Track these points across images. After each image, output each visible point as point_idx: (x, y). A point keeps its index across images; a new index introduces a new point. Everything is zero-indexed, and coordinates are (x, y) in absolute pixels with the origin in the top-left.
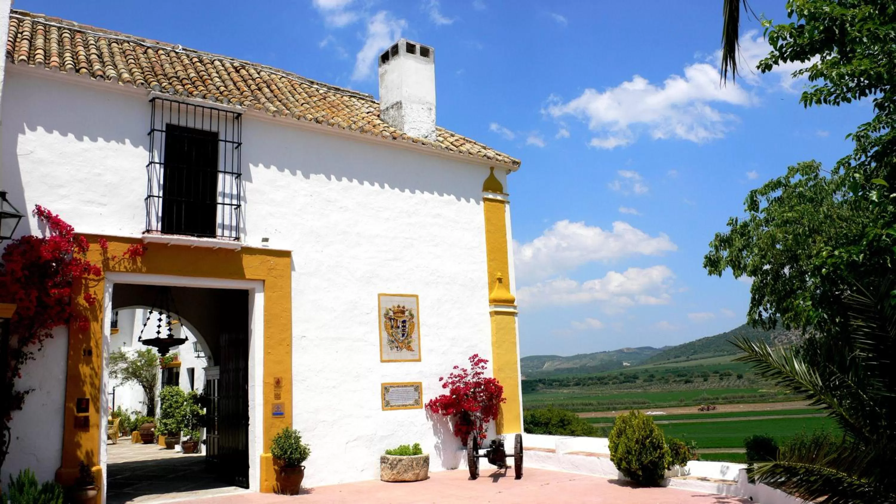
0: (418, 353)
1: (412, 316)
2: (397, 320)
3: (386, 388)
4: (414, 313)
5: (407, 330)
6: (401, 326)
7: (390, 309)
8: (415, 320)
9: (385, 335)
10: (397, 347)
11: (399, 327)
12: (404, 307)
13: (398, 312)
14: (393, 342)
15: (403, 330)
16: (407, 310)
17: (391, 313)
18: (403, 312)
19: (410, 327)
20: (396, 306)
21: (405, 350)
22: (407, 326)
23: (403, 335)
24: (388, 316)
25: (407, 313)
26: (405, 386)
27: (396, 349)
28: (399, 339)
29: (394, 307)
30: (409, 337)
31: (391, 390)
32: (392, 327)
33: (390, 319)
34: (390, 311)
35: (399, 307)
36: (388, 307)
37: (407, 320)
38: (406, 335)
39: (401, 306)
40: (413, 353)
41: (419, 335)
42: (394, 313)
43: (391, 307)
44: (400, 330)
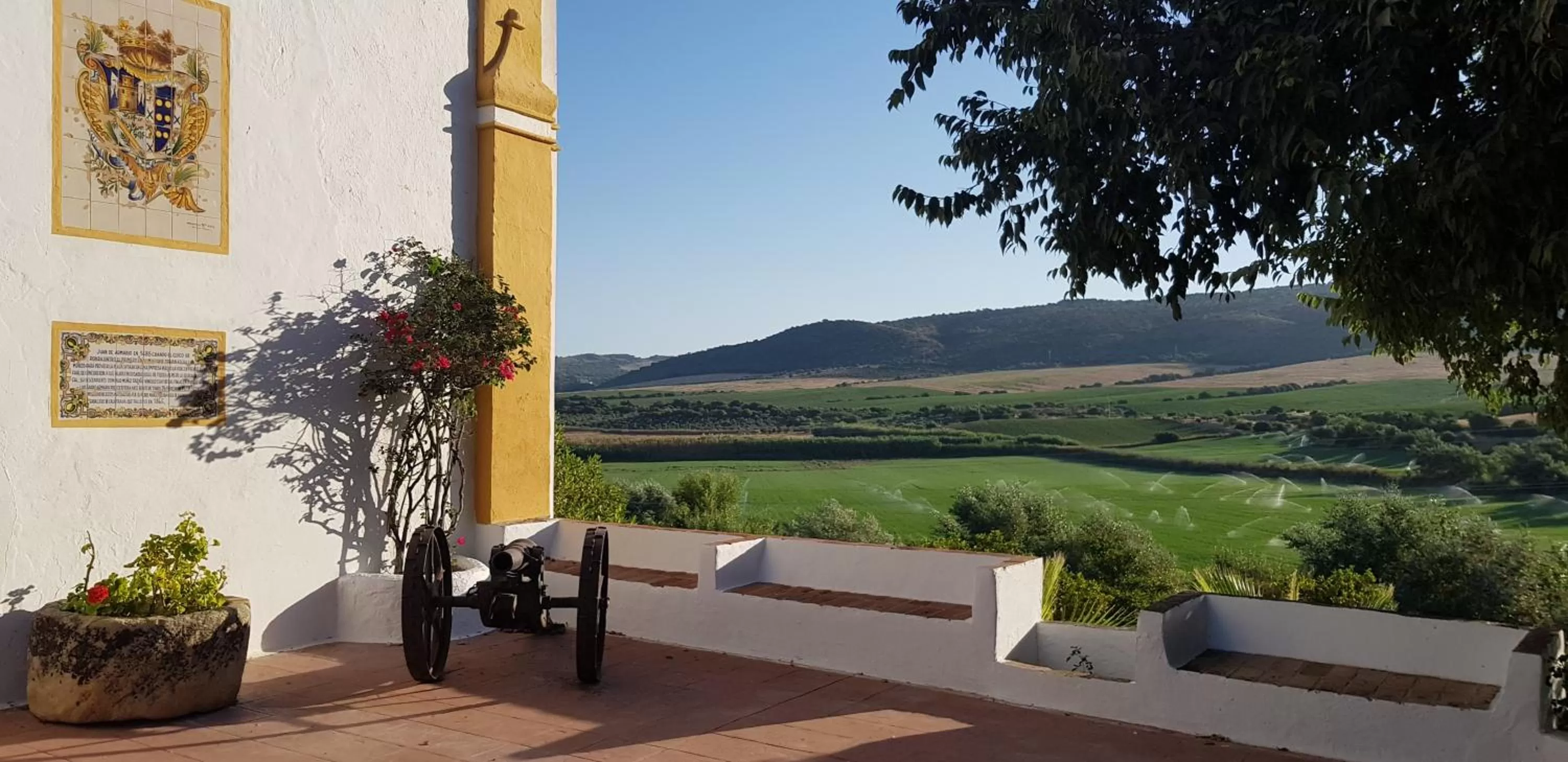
0: (218, 223)
1: (201, 78)
2: (136, 80)
3: (70, 340)
4: (212, 69)
5: (176, 126)
6: (150, 107)
7: (109, 32)
8: (211, 95)
9: (78, 127)
10: (131, 187)
11: (141, 109)
12: (167, 37)
13: (141, 50)
14: (113, 161)
15: (161, 126)
16: (181, 52)
17: (110, 48)
18: (164, 56)
19: (191, 119)
20: (135, 24)
21: (162, 202)
22: (178, 112)
23: (160, 144)
24: (93, 55)
25: (179, 63)
26: (159, 340)
27: (127, 191)
28: (142, 155)
29: (123, 25)
30: (182, 156)
31: (95, 348)
32: (113, 102)
33: (107, 71)
34: (105, 37)
35: (145, 29)
36: (99, 21)
37: (180, 88)
38: (170, 145)
39: (158, 28)
40: (201, 217)
41: (225, 154)
42: (124, 50)
43: (112, 23)
44: (147, 122)
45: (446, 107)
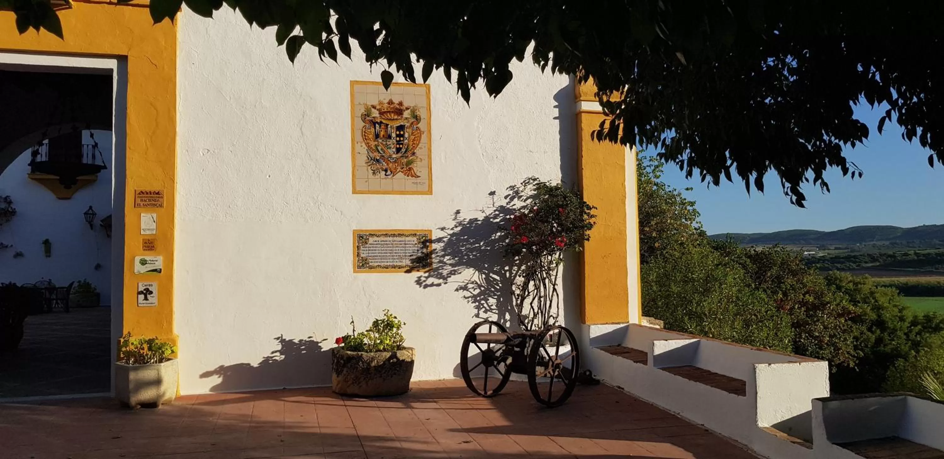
0: (427, 182)
1: (417, 119)
2: (387, 125)
3: (361, 237)
4: (422, 113)
5: (406, 141)
6: (394, 135)
7: (374, 107)
8: (422, 125)
9: (363, 149)
10: (386, 171)
11: (390, 137)
12: (401, 104)
13: (389, 112)
14: (378, 161)
15: (398, 142)
16: (407, 109)
17: (375, 114)
18: (399, 112)
19: (413, 137)
20: (386, 101)
21: (400, 175)
22: (406, 135)
23: (398, 150)
24: (368, 118)
25: (406, 114)
26: (400, 235)
27: (384, 172)
28: (390, 156)
29: (381, 103)
30: (409, 154)
31: (371, 240)
32: (377, 136)
33: (374, 123)
34: (373, 110)
35: (391, 102)
36: (370, 104)
37: (407, 125)
38: (403, 150)
39: (396, 101)
40: (418, 180)
41: (430, 150)
42: (381, 113)
43: (376, 103)
44: (392, 142)
45: (555, 107)
